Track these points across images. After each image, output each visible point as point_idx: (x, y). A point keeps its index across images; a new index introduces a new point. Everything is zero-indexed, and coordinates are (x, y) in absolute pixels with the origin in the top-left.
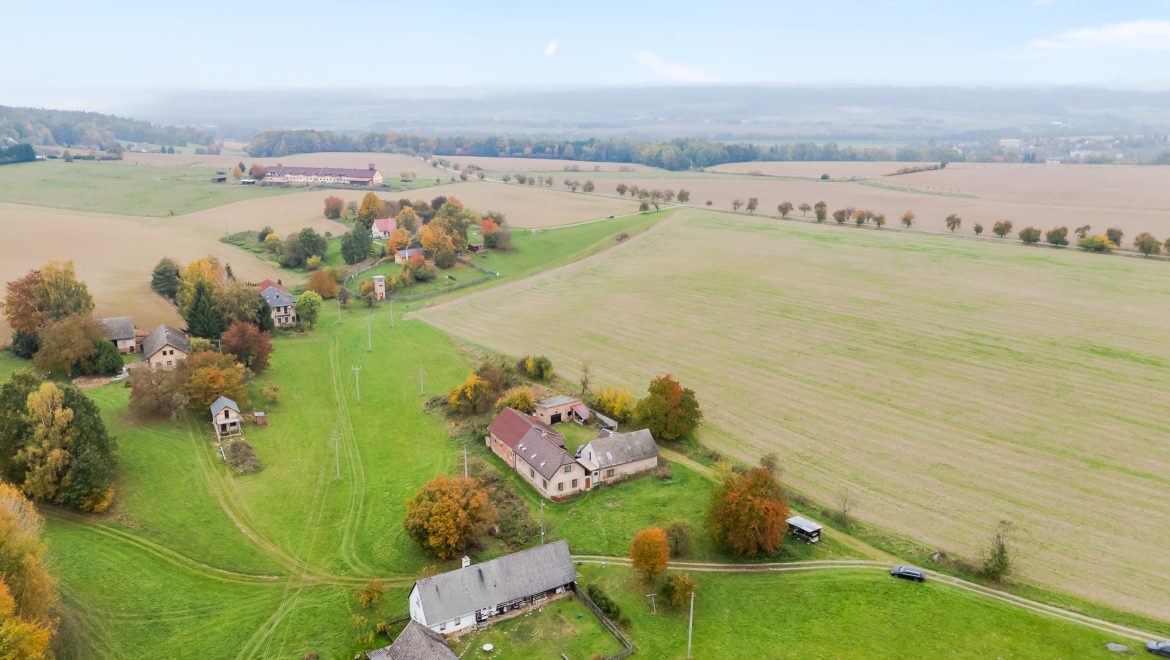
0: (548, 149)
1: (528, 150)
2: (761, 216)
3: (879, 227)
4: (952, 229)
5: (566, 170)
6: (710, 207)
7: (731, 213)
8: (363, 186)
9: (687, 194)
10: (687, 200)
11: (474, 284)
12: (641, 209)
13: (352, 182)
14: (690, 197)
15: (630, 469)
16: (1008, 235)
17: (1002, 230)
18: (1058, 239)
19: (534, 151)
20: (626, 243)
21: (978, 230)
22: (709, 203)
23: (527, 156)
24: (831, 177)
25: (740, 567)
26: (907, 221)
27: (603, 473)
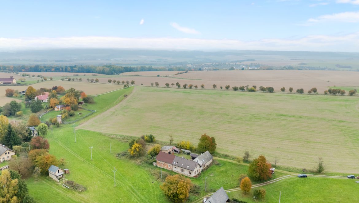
0: (61, 69)
1: (53, 69)
2: (161, 87)
3: (196, 89)
4: (215, 88)
5: (74, 76)
6: (142, 85)
7: (151, 87)
8: (9, 84)
9: (134, 82)
10: (134, 83)
11: (90, 115)
12: (124, 87)
13: (4, 83)
14: (135, 83)
15: (208, 164)
16: (229, 89)
17: (227, 87)
18: (242, 89)
19: (55, 70)
20: (128, 98)
21: (221, 88)
22: (142, 84)
23: (53, 72)
24: (160, 76)
25: (263, 184)
26: (202, 86)
27: (203, 166)
